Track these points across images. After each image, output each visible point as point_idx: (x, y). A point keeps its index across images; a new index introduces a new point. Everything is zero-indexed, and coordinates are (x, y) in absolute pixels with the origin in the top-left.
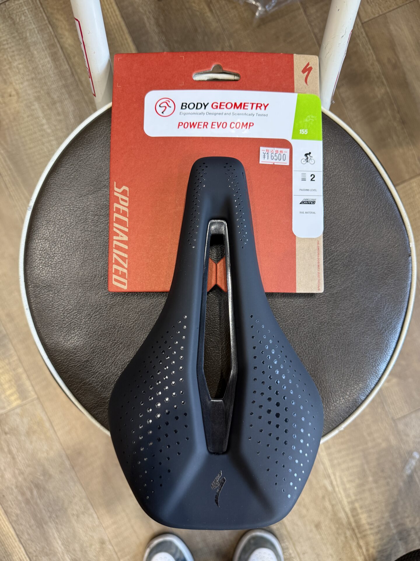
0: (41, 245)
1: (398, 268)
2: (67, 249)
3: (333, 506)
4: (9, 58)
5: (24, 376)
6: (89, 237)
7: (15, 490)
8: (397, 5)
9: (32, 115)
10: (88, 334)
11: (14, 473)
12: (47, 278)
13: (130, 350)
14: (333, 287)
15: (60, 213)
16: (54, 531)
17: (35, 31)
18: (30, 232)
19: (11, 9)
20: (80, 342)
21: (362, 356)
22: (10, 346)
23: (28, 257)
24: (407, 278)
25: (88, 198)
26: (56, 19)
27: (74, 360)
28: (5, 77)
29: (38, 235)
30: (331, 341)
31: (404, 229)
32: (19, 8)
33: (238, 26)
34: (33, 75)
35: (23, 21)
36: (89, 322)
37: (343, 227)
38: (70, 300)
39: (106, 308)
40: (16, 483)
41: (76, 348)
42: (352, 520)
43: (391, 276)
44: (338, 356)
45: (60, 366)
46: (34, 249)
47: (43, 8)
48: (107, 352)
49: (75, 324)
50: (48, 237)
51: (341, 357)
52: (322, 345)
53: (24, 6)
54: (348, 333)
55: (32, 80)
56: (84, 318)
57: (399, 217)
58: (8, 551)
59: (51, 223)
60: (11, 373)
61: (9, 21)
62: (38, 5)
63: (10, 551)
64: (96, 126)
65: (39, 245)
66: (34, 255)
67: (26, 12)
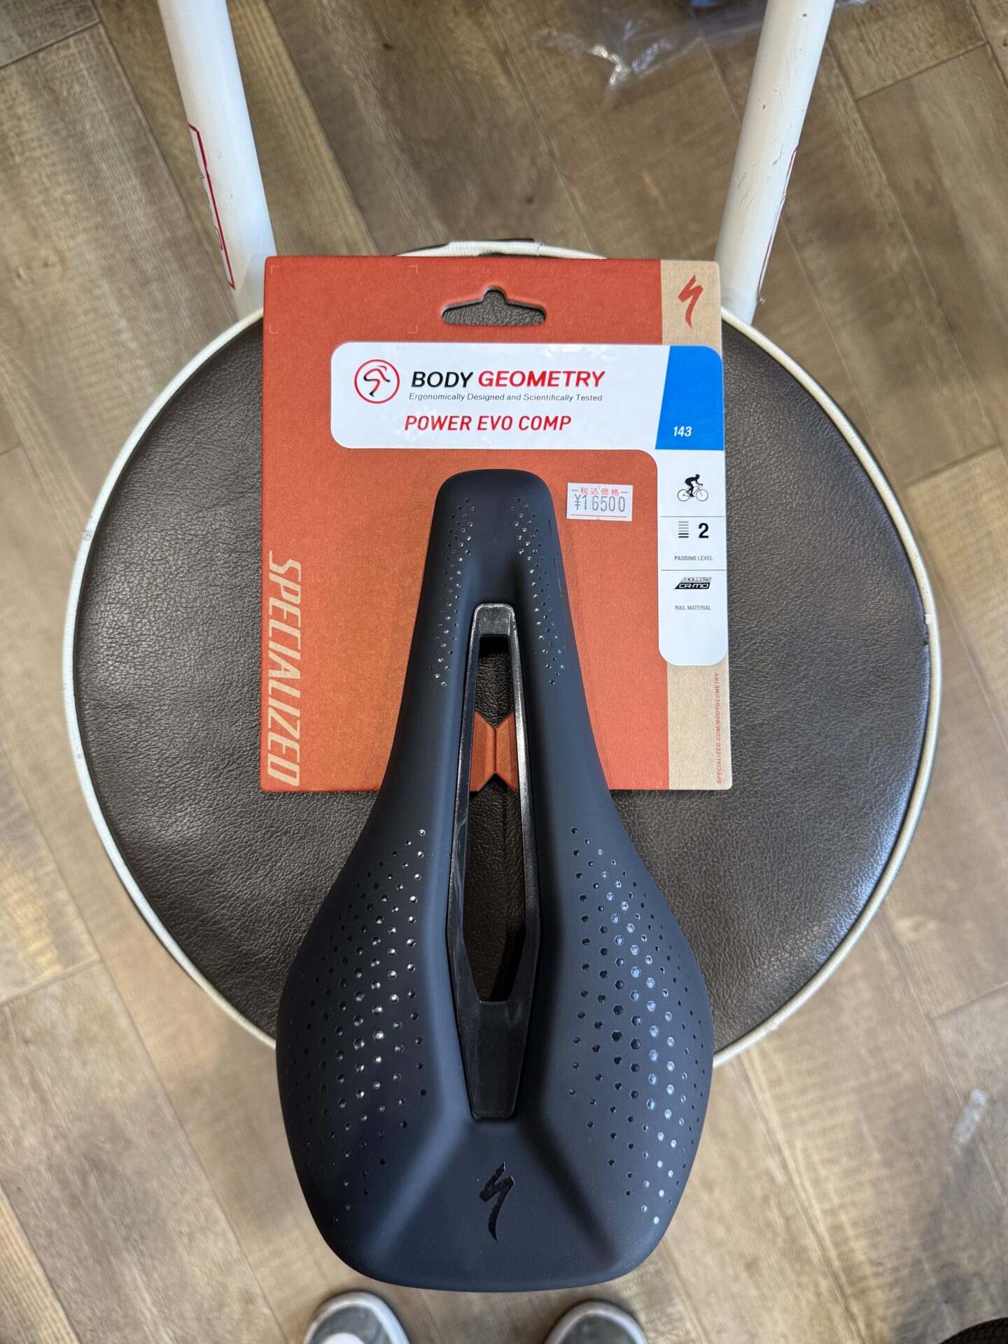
0: (111, 617)
1: (899, 670)
2: (169, 624)
3: (787, 1219)
4: (45, 180)
5: (71, 910)
6: (217, 598)
7: (46, 1175)
8: (937, 59)
9: (95, 310)
10: (214, 813)
11: (45, 1133)
12: (125, 688)
13: (304, 848)
14: (754, 711)
15: (154, 546)
16: (136, 1272)
17: (103, 118)
18: (89, 587)
19: (49, 68)
20: (195, 829)
21: (819, 866)
22: (39, 839)
23: (82, 641)
24: (921, 691)
25: (216, 514)
26: (153, 91)
27: (182, 868)
28: (34, 223)
29: (105, 593)
30: (749, 831)
31: (914, 584)
32: (69, 66)
33: (568, 108)
34: (99, 219)
35: (77, 97)
36: (215, 785)
37: (777, 579)
38: (174, 738)
39: (253, 754)
40: (48, 1158)
41: (186, 843)
42: (832, 1253)
43: (883, 689)
44: (766, 865)
45: (150, 883)
46: (95, 624)
47: (123, 67)
48: (255, 852)
49: (185, 791)
50: (128, 599)
51: (771, 867)
52: (729, 840)
53: (79, 61)
54: (788, 814)
55: (97, 229)
56: (204, 777)
57: (903, 557)
58: (28, 1318)
59: (135, 567)
60: (40, 902)
61: (46, 95)
62: (111, 60)
63: (32, 1319)
64: (235, 357)
65: (108, 615)
66: (96, 639)
67: (83, 76)
